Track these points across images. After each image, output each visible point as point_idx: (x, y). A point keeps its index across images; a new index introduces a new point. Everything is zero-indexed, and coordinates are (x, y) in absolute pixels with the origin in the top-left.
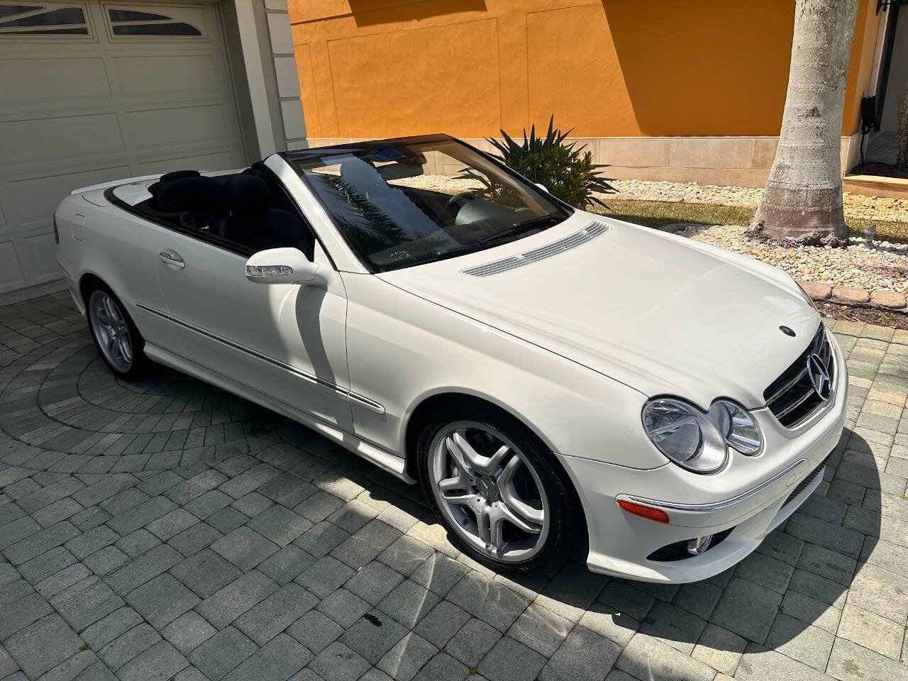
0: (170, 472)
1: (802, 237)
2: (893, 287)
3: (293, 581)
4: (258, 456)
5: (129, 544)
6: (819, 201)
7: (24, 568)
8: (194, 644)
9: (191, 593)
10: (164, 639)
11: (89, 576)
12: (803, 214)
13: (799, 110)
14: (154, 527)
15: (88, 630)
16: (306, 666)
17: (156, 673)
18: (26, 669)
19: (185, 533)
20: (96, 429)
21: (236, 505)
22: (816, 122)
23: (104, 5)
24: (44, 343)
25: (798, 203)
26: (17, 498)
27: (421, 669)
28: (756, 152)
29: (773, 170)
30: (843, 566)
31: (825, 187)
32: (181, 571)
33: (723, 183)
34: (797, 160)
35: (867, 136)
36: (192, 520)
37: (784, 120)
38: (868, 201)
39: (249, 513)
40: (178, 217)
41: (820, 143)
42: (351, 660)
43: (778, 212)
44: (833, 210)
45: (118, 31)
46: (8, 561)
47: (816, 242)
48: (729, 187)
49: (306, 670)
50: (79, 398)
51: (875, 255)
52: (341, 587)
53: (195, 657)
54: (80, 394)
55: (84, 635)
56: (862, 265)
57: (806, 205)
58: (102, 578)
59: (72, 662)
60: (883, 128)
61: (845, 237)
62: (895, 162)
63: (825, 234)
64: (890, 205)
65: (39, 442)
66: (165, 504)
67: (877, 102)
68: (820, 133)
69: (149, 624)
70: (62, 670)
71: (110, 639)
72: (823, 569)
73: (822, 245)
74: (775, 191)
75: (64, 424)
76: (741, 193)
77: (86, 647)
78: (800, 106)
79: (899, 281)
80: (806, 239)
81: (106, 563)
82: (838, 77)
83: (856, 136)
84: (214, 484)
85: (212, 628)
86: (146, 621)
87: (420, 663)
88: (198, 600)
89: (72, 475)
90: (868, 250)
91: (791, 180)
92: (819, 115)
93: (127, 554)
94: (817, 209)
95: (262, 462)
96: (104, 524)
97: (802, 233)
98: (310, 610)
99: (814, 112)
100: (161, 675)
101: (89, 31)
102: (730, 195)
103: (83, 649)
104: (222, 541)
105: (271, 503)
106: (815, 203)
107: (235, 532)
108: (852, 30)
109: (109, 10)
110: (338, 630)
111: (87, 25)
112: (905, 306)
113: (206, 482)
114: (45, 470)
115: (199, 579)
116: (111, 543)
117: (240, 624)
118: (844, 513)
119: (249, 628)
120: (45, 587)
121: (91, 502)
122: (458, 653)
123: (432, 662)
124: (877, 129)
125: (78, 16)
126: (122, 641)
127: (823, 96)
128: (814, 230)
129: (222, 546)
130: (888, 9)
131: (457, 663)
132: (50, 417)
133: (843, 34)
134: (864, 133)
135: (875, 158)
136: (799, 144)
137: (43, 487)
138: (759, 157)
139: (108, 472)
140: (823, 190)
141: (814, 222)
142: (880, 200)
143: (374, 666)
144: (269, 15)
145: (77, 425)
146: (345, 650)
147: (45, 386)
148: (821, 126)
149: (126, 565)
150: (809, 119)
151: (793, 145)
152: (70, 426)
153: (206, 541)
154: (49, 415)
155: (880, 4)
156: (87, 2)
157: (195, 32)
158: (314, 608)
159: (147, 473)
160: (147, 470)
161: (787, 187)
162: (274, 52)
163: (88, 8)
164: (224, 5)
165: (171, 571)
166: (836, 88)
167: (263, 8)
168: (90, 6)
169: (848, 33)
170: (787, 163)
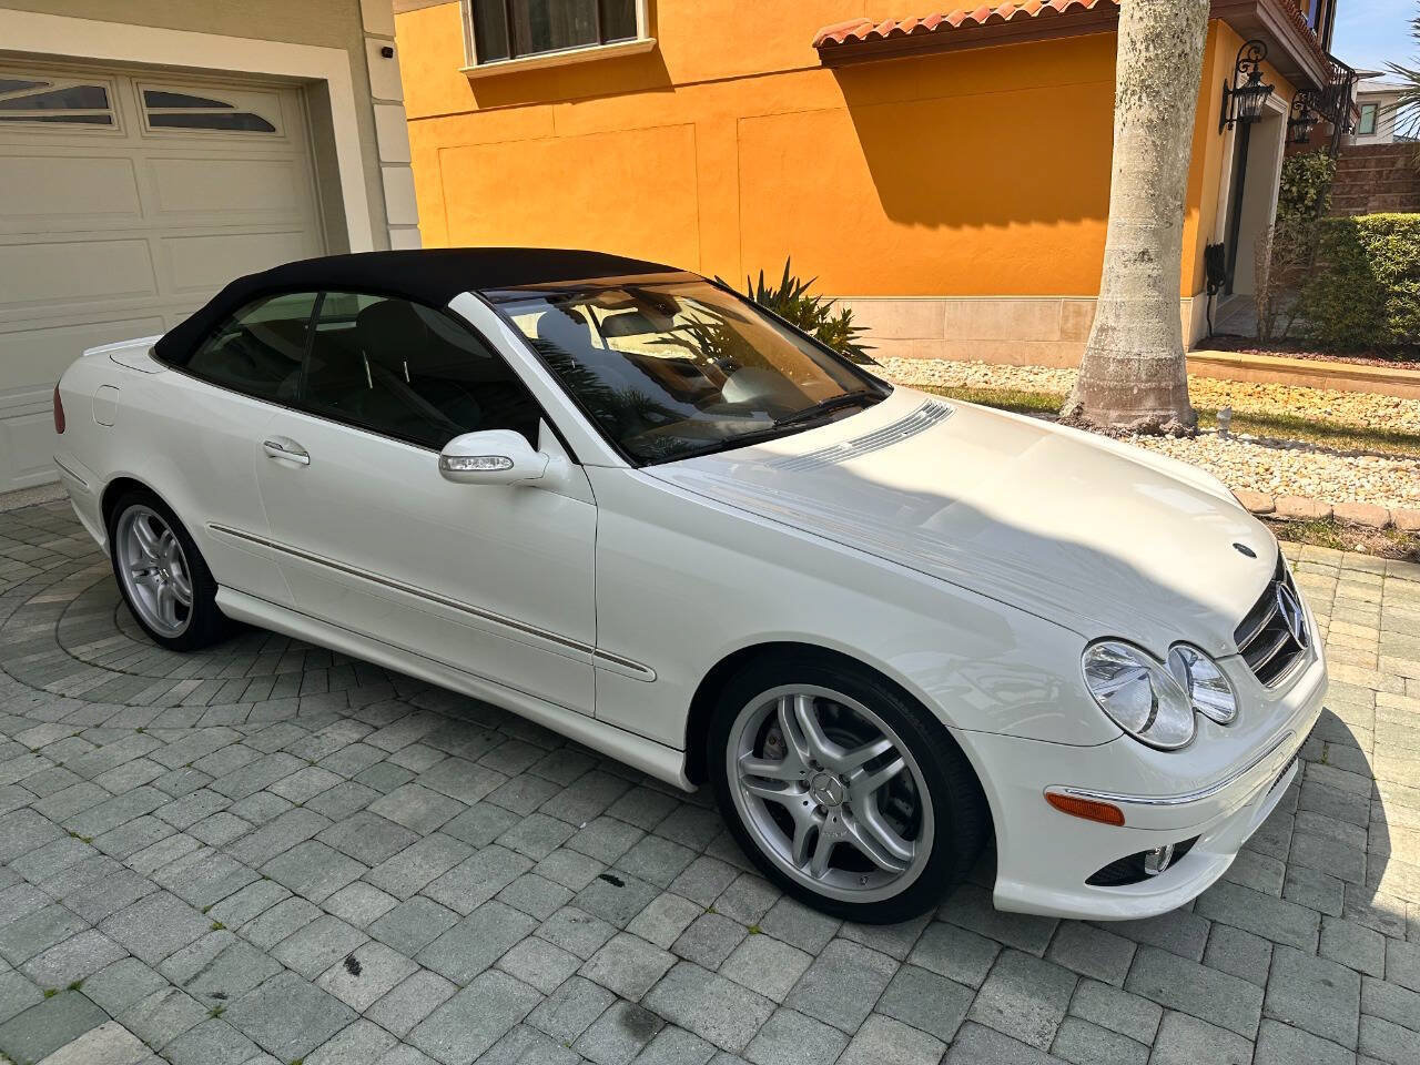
0: (288, 725)
1: (1135, 423)
2: (1256, 486)
3: (493, 843)
4: (412, 702)
5: (251, 809)
6: (1155, 375)
7: (101, 842)
8: (371, 917)
9: (353, 861)
10: (327, 913)
11: (200, 848)
12: (1135, 391)
13: (1124, 252)
14: (281, 788)
15: (215, 907)
16: (532, 934)
17: (325, 950)
18: (139, 953)
19: (327, 794)
20: (161, 675)
21: (391, 759)
22: (1146, 268)
23: (137, 84)
24: (46, 568)
25: (1128, 376)
26: (64, 760)
27: (685, 930)
28: (1066, 318)
29: (1093, 334)
31: (1163, 355)
32: (334, 836)
33: (1021, 361)
34: (1123, 321)
35: (1215, 298)
36: (333, 780)
37: (1106, 266)
38: (1221, 386)
39: (415, 767)
41: (1154, 297)
42: (590, 925)
43: (1102, 389)
44: (1175, 387)
45: (156, 121)
46: (73, 835)
47: (1154, 430)
48: (1028, 368)
49: (531, 939)
50: (122, 638)
51: (1233, 447)
52: (562, 846)
53: (376, 930)
54: (123, 633)
55: (212, 912)
56: (1215, 459)
57: (1139, 380)
58: (219, 850)
59: (203, 943)
60: (1238, 289)
61: (1191, 426)
62: (1255, 334)
63: (1166, 419)
64: (1250, 392)
65: (77, 692)
66: (292, 763)
67: (1226, 251)
68: (1155, 283)
69: (301, 897)
70: (191, 952)
71: (252, 916)
73: (1162, 434)
74: (1097, 361)
75: (109, 670)
76: (1045, 376)
77: (217, 927)
78: (1126, 247)
79: (1264, 480)
80: (1140, 425)
81: (221, 831)
82: (1173, 211)
83: (1200, 296)
84: (356, 736)
85: (394, 900)
86: (296, 895)
87: (683, 924)
88: (364, 869)
89: (140, 731)
90: (1222, 440)
91: (1119, 346)
92: (1150, 260)
93: (248, 821)
94: (1153, 385)
95: (419, 709)
96: (205, 787)
97: (1136, 417)
98: (524, 874)
99: (1144, 255)
100: (333, 951)
101: (114, 119)
102: (1031, 377)
103: (216, 929)
104: (384, 801)
105: (443, 756)
106: (1151, 377)
107: (400, 791)
108: (1188, 150)
109: (145, 92)
110: (565, 895)
111: (111, 112)
112: (1274, 510)
113: (343, 735)
114: (97, 726)
115: (360, 845)
116: (222, 808)
117: (431, 891)
119: (444, 897)
120: (140, 862)
121: (175, 763)
122: (730, 910)
123: (698, 923)
124: (1229, 292)
125: (98, 98)
126: (268, 917)
127: (1155, 232)
128: (1151, 413)
129: (383, 806)
130: (1234, 128)
131: (730, 923)
132: (85, 662)
133: (1177, 155)
134: (1211, 294)
135: (1229, 330)
136: (1126, 298)
137: (99, 746)
138: (1069, 325)
139: (193, 727)
140: (1159, 360)
141: (1150, 402)
142: (1237, 386)
143: (623, 930)
144: (376, 107)
145: (129, 670)
146: (580, 915)
147: (64, 623)
148: (1155, 273)
149: (250, 833)
150: (1138, 264)
151: (1119, 300)
152: (120, 671)
153: (360, 802)
154: (82, 659)
155: (1223, 120)
156: (112, 78)
157: (267, 127)
158: (528, 872)
159: (254, 725)
160: (252, 722)
161: (1113, 355)
162: (383, 158)
163: (114, 86)
164: (312, 92)
165: (317, 837)
166: (1171, 224)
167: (367, 97)
168: (117, 86)
169: (1183, 154)
170: (1111, 323)
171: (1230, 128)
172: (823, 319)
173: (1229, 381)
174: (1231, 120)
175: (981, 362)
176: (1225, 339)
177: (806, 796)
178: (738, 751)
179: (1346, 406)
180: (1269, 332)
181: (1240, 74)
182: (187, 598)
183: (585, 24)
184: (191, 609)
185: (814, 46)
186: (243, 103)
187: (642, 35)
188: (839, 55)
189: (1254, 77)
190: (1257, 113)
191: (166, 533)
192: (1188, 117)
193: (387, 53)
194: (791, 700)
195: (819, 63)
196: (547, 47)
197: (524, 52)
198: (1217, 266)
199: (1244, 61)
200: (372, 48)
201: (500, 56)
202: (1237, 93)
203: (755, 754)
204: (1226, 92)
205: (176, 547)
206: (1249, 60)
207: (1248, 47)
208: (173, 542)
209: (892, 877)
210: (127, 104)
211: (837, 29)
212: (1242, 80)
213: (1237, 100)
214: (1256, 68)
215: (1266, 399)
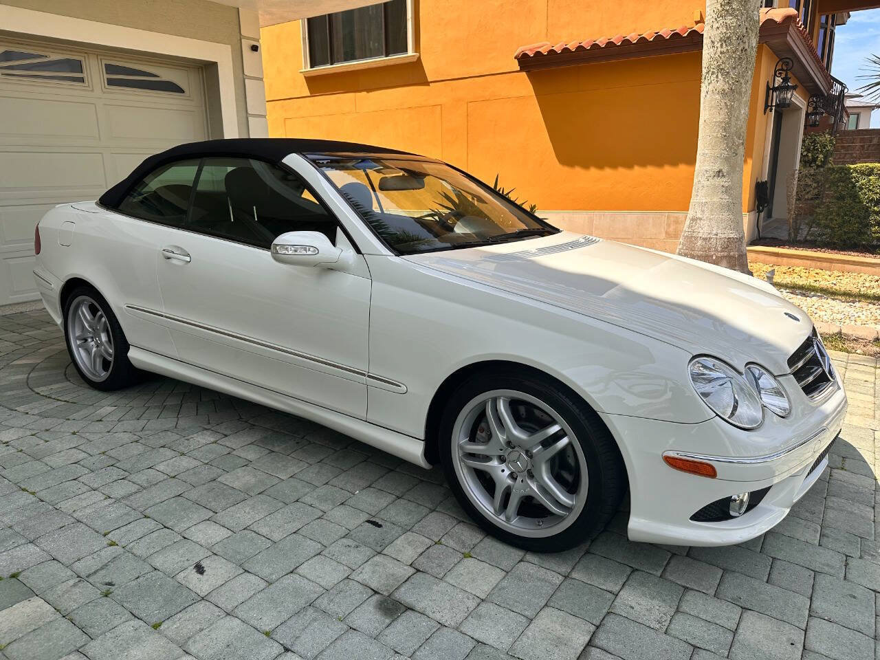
0: (169, 433)
3: (297, 501)
4: (249, 422)
5: (141, 478)
6: (726, 248)
7: (42, 494)
8: (214, 541)
9: (205, 509)
10: (185, 538)
11: (105, 499)
12: (714, 258)
13: (706, 171)
14: (161, 467)
15: (112, 533)
16: (319, 554)
17: (183, 559)
18: (59, 558)
19: (191, 471)
20: (90, 404)
21: (234, 453)
22: (720, 181)
23: (101, 60)
24: (25, 345)
25: (709, 249)
26: (24, 449)
27: (422, 554)
28: (669, 225)
29: (688, 222)
31: (732, 236)
32: (194, 495)
34: (707, 214)
35: (762, 214)
36: (195, 463)
37: (695, 180)
38: (766, 267)
39: (249, 458)
41: (726, 199)
42: (358, 549)
44: (739, 256)
45: (111, 82)
46: (24, 490)
49: (319, 556)
50: (68, 383)
52: (342, 504)
53: (217, 549)
54: (69, 381)
55: (110, 535)
57: (716, 250)
58: (117, 500)
59: (103, 553)
60: (775, 215)
62: (787, 238)
64: (785, 271)
65: (36, 412)
66: (169, 453)
67: (768, 185)
68: (727, 190)
69: (169, 529)
70: (93, 558)
71: (135, 538)
74: (691, 239)
75: (58, 400)
77: (112, 544)
78: (708, 168)
81: (120, 490)
82: (738, 146)
83: (753, 213)
84: (212, 440)
85: (230, 532)
86: (165, 527)
87: (420, 551)
88: (211, 514)
89: (74, 433)
91: (703, 230)
92: (723, 176)
93: (139, 485)
94: (726, 254)
95: (254, 425)
96: (112, 465)
98: (317, 519)
99: (719, 173)
100: (187, 560)
101: (86, 80)
103: (111, 545)
104: (227, 476)
105: (268, 451)
106: (724, 249)
107: (239, 470)
108: (747, 108)
109: (106, 65)
110: (343, 531)
111: (84, 75)
113: (205, 439)
114: (47, 430)
115: (210, 500)
116: (122, 477)
117: (254, 527)
119: (264, 531)
120: (66, 506)
121: (96, 451)
122: (451, 543)
123: (431, 549)
124: (769, 215)
125: (77, 66)
126: (147, 539)
127: (727, 159)
129: (227, 479)
130: (773, 111)
131: (452, 551)
132: (43, 396)
133: (740, 111)
134: (759, 212)
135: (770, 236)
136: (708, 200)
137: (47, 441)
138: (671, 229)
139: (108, 432)
140: (729, 238)
142: (776, 267)
143: (380, 553)
144: (246, 80)
145: (71, 401)
146: (352, 543)
147: (32, 375)
148: (726, 184)
149: (139, 491)
150: (715, 179)
151: (704, 201)
152: (65, 401)
153: (212, 476)
154: (42, 394)
155: (766, 106)
156: (86, 55)
157: (179, 90)
158: (319, 518)
159: (147, 432)
160: (146, 430)
161: (700, 235)
162: (249, 112)
163: (87, 61)
164: (208, 70)
165: (183, 495)
166: (736, 154)
167: (241, 74)
168: (89, 59)
169: (744, 111)
170: (699, 215)
171: (771, 110)
173: (771, 265)
174: (771, 106)
176: (768, 240)
177: (503, 466)
178: (459, 439)
179: (845, 280)
180: (796, 236)
181: (777, 78)
182: (110, 355)
183: (376, 44)
184: (112, 362)
185: (515, 58)
186: (166, 75)
187: (410, 52)
188: (531, 64)
189: (785, 80)
190: (787, 102)
191: (100, 313)
192: (747, 88)
193: (255, 48)
194: (495, 401)
195: (518, 68)
196: (353, 58)
197: (339, 61)
198: (763, 195)
199: (779, 70)
200: (246, 45)
201: (324, 63)
202: (775, 89)
203: (470, 440)
204: (768, 88)
205: (105, 321)
206: (782, 70)
207: (781, 63)
208: (103, 319)
209: (561, 518)
210: (94, 71)
211: (530, 48)
212: (779, 81)
213: (775, 94)
214: (786, 75)
215: (795, 275)
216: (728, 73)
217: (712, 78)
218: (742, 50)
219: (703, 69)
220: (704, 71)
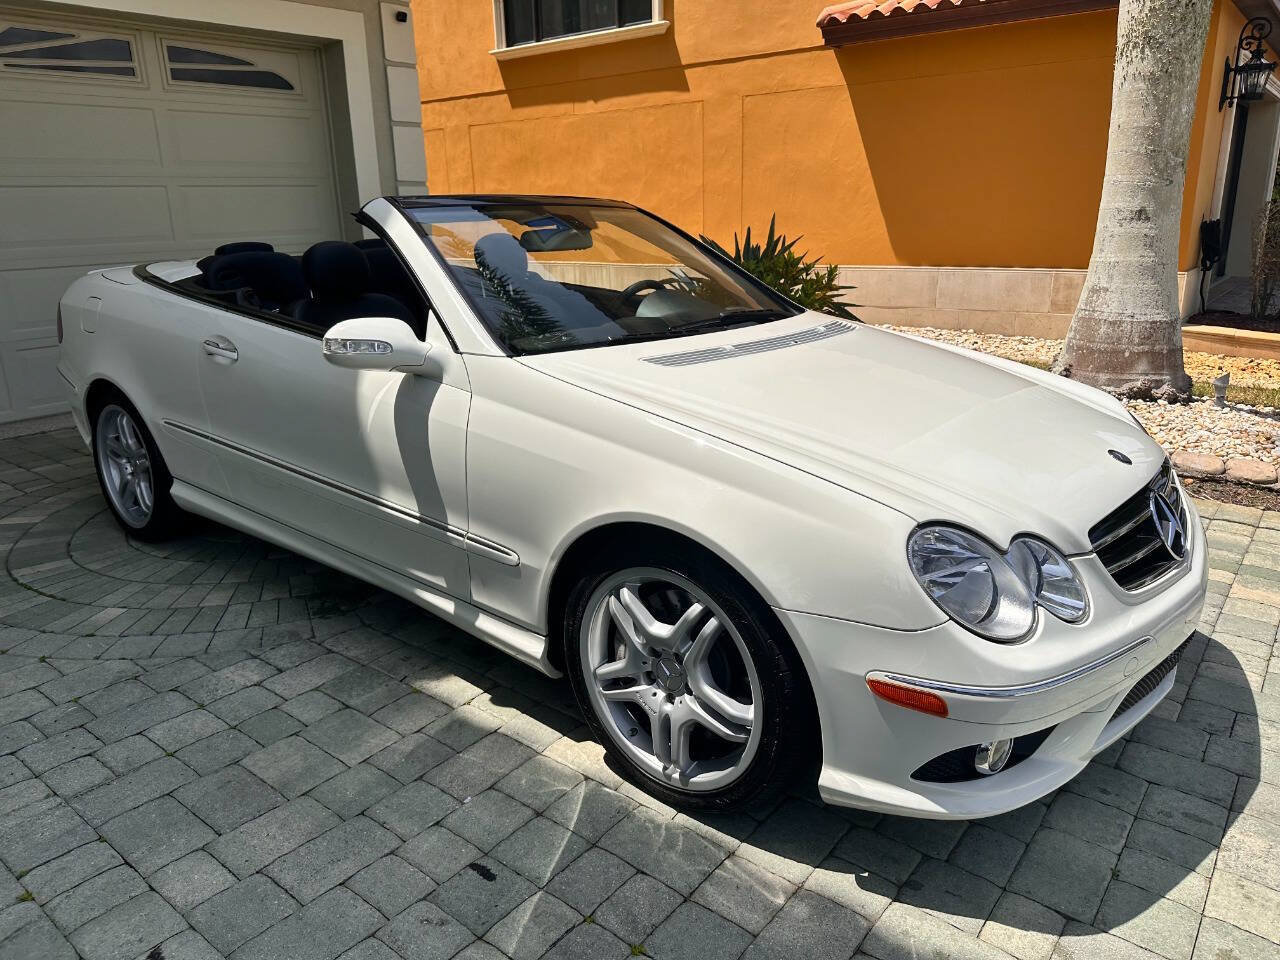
0: (192, 661)
1: (1125, 388)
2: (1256, 455)
3: (362, 813)
4: (325, 644)
5: (115, 755)
6: (1149, 338)
8: (199, 898)
9: (202, 826)
10: (152, 889)
11: (48, 797)
12: (1127, 354)
13: (1119, 211)
14: (157, 734)
15: (34, 872)
16: (373, 935)
17: (132, 938)
19: (205, 742)
20: (87, 601)
21: (286, 707)
22: (1144, 228)
23: (161, 40)
24: (28, 490)
25: (1119, 339)
27: (554, 944)
28: (1057, 291)
30: (1207, 816)
31: (1158, 318)
32: (190, 795)
33: (1010, 332)
34: (1117, 282)
35: (1209, 274)
36: (216, 725)
37: (1099, 225)
39: (305, 718)
40: (235, 294)
41: (1150, 258)
42: (444, 928)
43: (1092, 352)
44: (1169, 351)
45: (177, 75)
47: (1146, 395)
48: (1019, 338)
49: (372, 941)
50: (68, 562)
51: (1230, 415)
52: (437, 823)
53: (199, 917)
54: (71, 557)
55: (27, 878)
56: (1211, 426)
57: (1131, 342)
58: (67, 800)
59: (3, 917)
60: (1229, 271)
61: (1185, 393)
62: (1249, 311)
63: (1159, 384)
64: (1244, 366)
66: (178, 702)
67: (1221, 226)
68: (1150, 243)
69: (132, 867)
71: (68, 886)
72: (1177, 820)
73: (1154, 399)
74: (1088, 323)
75: (41, 593)
76: (1039, 344)
77: (27, 897)
78: (1121, 205)
79: (1265, 449)
80: (1131, 389)
81: (73, 781)
82: (1174, 168)
83: (1194, 271)
84: (256, 678)
85: (229, 876)
86: (127, 863)
87: (553, 936)
88: (211, 836)
89: (43, 660)
90: (1219, 408)
91: (1110, 307)
92: (1148, 219)
93: (110, 768)
94: (1146, 348)
95: (330, 651)
96: (81, 726)
97: (1127, 381)
98: (387, 855)
99: (1141, 214)
100: (141, 941)
101: (138, 72)
102: (1021, 347)
103: (22, 900)
104: (260, 755)
105: (338, 706)
106: (1144, 340)
107: (282, 744)
109: (168, 47)
110: (426, 885)
111: (135, 64)
112: (1276, 481)
113: (243, 676)
115: (217, 806)
116: (88, 752)
117: (274, 871)
118: (1205, 743)
119: (288, 879)
121: (65, 696)
122: (613, 922)
123: (572, 935)
124: (1220, 273)
125: (124, 51)
126: (86, 889)
127: (1153, 192)
128: (1142, 378)
129: (258, 762)
130: (1235, 105)
131: (610, 938)
132: (22, 584)
133: (1180, 110)
134: (1205, 269)
135: (1222, 307)
136: (1121, 258)
138: (1060, 297)
139: (97, 658)
140: (1154, 322)
141: (1142, 366)
142: (1229, 361)
143: (480, 938)
144: (389, 69)
145: (60, 595)
146: (436, 914)
147: (19, 545)
148: (1152, 233)
149: (106, 783)
150: (1134, 223)
151: (1112, 260)
152: (51, 596)
153: (234, 755)
154: (21, 581)
155: (1223, 98)
156: (137, 33)
157: (284, 85)
158: (392, 853)
159: (157, 661)
160: (157, 657)
161: (1104, 317)
162: (394, 118)
163: (139, 42)
164: (328, 52)
165: (175, 793)
166: (1171, 182)
167: (381, 59)
168: (141, 39)
169: (1186, 109)
170: (1104, 284)
171: (1231, 105)
172: (807, 275)
173: (1221, 356)
174: (1232, 98)
175: (971, 331)
176: (1217, 314)
180: (1264, 308)
181: (1243, 52)
183: (605, 8)
185: (818, 25)
186: (263, 62)
187: (657, 20)
188: (841, 34)
189: (1257, 54)
190: (1259, 90)
192: (1193, 69)
193: (401, 17)
195: (822, 42)
196: (573, 30)
198: (1212, 243)
199: (1247, 38)
200: (388, 11)
201: (527, 39)
202: (1239, 70)
204: (1228, 69)
206: (1253, 37)
207: (1250, 26)
210: (150, 57)
211: (839, 10)
212: (1245, 56)
213: (1238, 77)
214: (1259, 46)
215: (1259, 374)
216: (1161, 44)
217: (1134, 54)
218: (1187, 5)
219: (1119, 39)
220: (1121, 42)
